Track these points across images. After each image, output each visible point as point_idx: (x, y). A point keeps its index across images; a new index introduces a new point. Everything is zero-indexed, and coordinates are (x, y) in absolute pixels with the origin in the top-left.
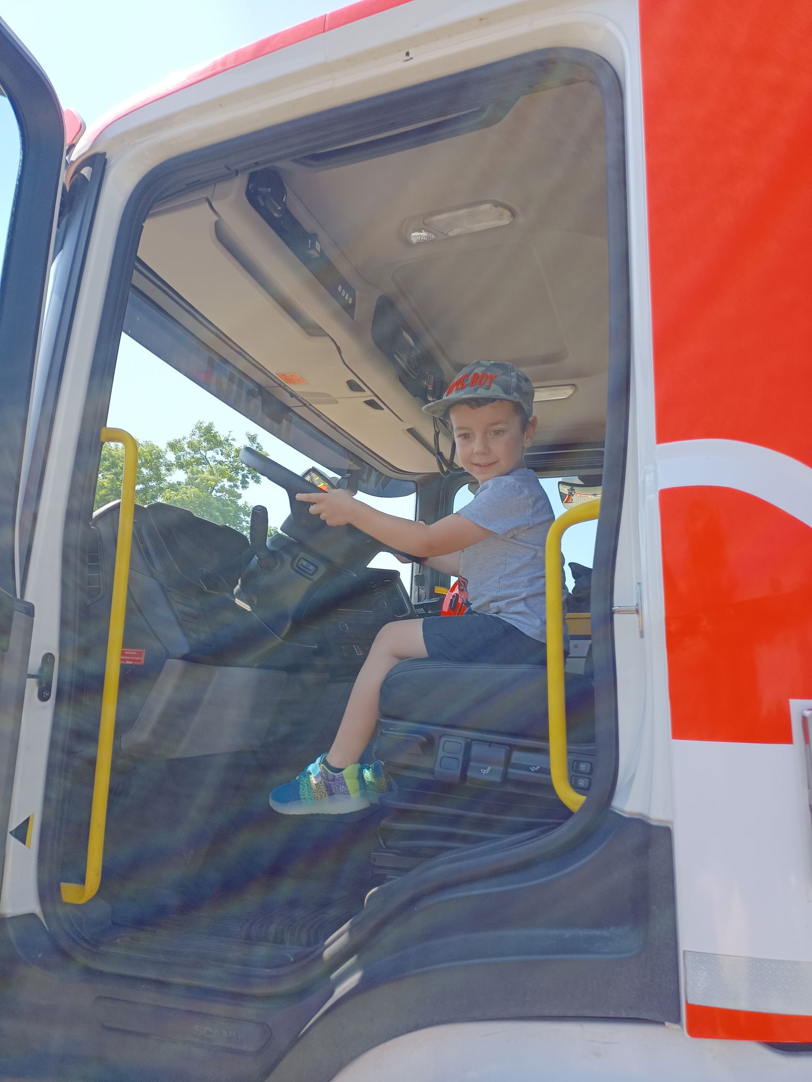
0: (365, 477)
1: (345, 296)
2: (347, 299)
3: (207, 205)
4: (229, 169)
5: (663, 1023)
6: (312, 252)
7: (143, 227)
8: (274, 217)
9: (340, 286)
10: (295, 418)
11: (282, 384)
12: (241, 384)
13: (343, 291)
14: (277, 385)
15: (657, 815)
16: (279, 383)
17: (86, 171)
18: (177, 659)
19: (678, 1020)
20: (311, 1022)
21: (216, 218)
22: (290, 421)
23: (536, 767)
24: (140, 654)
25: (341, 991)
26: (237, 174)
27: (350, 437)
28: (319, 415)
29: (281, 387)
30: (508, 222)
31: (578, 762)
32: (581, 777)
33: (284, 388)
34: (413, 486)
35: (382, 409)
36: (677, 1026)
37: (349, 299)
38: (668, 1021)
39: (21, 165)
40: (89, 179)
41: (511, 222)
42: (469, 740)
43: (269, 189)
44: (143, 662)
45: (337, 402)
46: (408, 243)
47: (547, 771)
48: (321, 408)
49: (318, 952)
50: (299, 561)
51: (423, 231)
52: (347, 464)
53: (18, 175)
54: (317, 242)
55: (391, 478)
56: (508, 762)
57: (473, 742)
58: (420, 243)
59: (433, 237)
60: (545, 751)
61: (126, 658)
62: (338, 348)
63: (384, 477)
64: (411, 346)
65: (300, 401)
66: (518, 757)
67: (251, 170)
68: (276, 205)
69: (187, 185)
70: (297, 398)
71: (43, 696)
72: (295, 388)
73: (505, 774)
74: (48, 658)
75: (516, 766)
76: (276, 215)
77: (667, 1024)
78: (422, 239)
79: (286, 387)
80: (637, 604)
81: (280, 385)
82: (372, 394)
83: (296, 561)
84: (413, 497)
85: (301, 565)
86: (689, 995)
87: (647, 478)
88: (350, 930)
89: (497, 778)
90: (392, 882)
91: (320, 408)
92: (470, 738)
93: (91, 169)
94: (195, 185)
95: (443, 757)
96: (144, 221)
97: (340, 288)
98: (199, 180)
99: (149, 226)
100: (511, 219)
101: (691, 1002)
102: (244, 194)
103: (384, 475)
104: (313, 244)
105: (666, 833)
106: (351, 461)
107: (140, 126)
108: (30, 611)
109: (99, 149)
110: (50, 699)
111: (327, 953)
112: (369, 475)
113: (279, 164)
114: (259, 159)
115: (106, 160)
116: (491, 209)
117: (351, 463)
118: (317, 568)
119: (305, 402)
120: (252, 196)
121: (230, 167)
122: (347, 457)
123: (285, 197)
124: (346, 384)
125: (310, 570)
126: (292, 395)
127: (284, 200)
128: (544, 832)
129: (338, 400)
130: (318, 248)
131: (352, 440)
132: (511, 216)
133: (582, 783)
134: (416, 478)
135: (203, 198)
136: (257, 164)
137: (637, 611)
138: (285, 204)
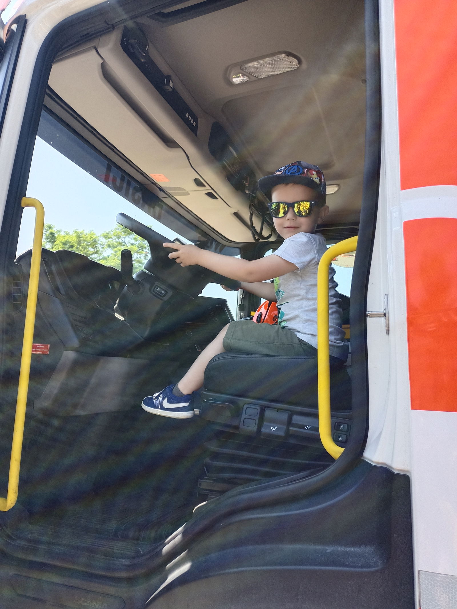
0: (209, 244)
1: (191, 121)
2: (192, 123)
3: (94, 52)
4: (108, 25)
6: (168, 87)
8: (141, 61)
9: (187, 113)
10: (164, 207)
11: (154, 182)
12: (129, 184)
13: (190, 117)
14: (151, 183)
15: (397, 466)
16: (151, 181)
17: (14, 27)
18: (72, 351)
21: (102, 61)
22: (161, 208)
23: (309, 426)
24: (46, 347)
25: (172, 577)
26: (114, 28)
28: (179, 204)
29: (153, 184)
30: (296, 68)
31: (339, 423)
32: (340, 434)
34: (238, 251)
35: (217, 199)
37: (193, 123)
40: (15, 31)
41: (298, 68)
42: (263, 407)
43: (136, 41)
44: (48, 353)
45: (189, 194)
46: (231, 83)
47: (317, 429)
48: (180, 198)
49: (158, 550)
50: (155, 287)
51: (240, 75)
52: (198, 235)
54: (170, 81)
55: (226, 246)
56: (289, 423)
57: (266, 408)
58: (239, 83)
59: (246, 78)
60: (316, 416)
61: (36, 349)
62: (187, 156)
63: (221, 245)
64: (235, 157)
65: (166, 193)
66: (297, 419)
67: (123, 26)
68: (141, 52)
69: (81, 37)
70: (164, 191)
72: (162, 184)
73: (288, 430)
75: (294, 425)
78: (240, 81)
79: (156, 184)
80: (385, 309)
82: (211, 188)
83: (154, 287)
85: (157, 291)
86: (422, 604)
87: (394, 215)
88: (183, 532)
89: (282, 433)
92: (264, 406)
93: (17, 25)
94: (86, 37)
95: (245, 418)
97: (187, 115)
98: (88, 34)
100: (298, 66)
102: (120, 44)
103: (221, 243)
104: (168, 83)
105: (406, 480)
106: (201, 234)
109: (22, 13)
111: (165, 549)
112: (212, 244)
113: (142, 20)
115: (26, 19)
116: (285, 57)
118: (167, 292)
119: (170, 195)
120: (125, 46)
121: (108, 23)
123: (147, 47)
124: (194, 181)
125: (162, 294)
126: (161, 189)
127: (147, 49)
128: (313, 474)
129: (189, 192)
130: (171, 84)
132: (298, 63)
133: (341, 438)
134: (240, 246)
135: (92, 46)
136: (126, 20)
137: (385, 315)
138: (147, 52)
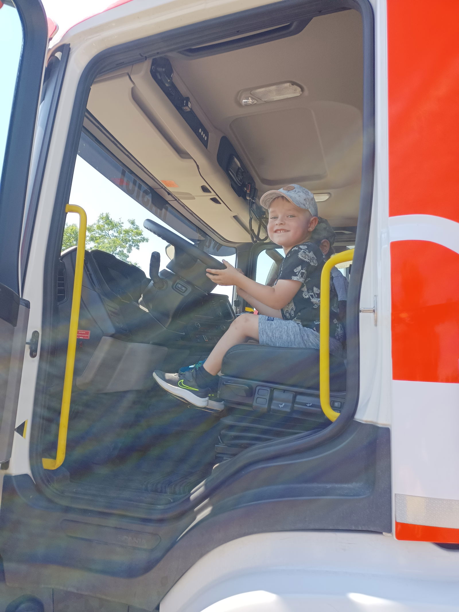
0: (207, 244)
1: (203, 136)
3: (127, 77)
4: (142, 56)
5: (381, 533)
6: (187, 108)
7: (90, 89)
8: (165, 85)
9: (200, 129)
10: (170, 208)
11: (163, 186)
12: (140, 187)
13: (202, 132)
14: (161, 188)
15: (381, 421)
16: (162, 186)
17: (58, 55)
18: (109, 336)
19: (390, 531)
20: (184, 533)
21: (132, 85)
22: (167, 209)
23: (310, 404)
24: (87, 333)
25: (200, 517)
26: (146, 59)
27: (200, 220)
28: (184, 206)
29: (163, 188)
30: (299, 95)
33: (165, 189)
34: (234, 250)
35: (220, 203)
36: (389, 535)
37: (205, 137)
38: (384, 532)
39: (22, 48)
40: (60, 59)
41: (301, 95)
42: (273, 389)
43: (164, 70)
44: (89, 338)
45: (194, 199)
46: (240, 105)
49: (187, 497)
51: (250, 98)
52: (198, 236)
53: (21, 53)
54: (189, 102)
55: (223, 245)
56: (294, 401)
57: (275, 390)
58: (247, 105)
59: (255, 102)
61: (79, 335)
62: (198, 166)
63: (218, 244)
64: (239, 167)
65: (173, 197)
66: (300, 398)
67: (154, 57)
68: (167, 78)
69: (117, 64)
70: (172, 195)
71: (33, 355)
72: (171, 189)
73: (293, 406)
74: (35, 333)
75: (298, 403)
76: (167, 85)
77: (384, 533)
78: (249, 103)
79: (166, 189)
80: (374, 307)
81: (162, 188)
82: (215, 194)
83: (175, 285)
84: (235, 255)
85: (179, 287)
86: (397, 517)
87: (383, 236)
88: (205, 485)
89: (288, 410)
90: (227, 461)
91: (184, 201)
93: (62, 53)
94: (120, 65)
95: (258, 398)
96: (91, 86)
97: (200, 131)
98: (124, 62)
99: (95, 89)
100: (301, 93)
101: (398, 521)
102: (149, 71)
104: (187, 105)
105: (387, 431)
106: (200, 234)
107: (90, 29)
108: (27, 305)
109: (66, 42)
110: (36, 357)
111: (192, 497)
112: (210, 243)
113: (170, 54)
114: (159, 51)
115: (70, 48)
116: (290, 86)
117: (200, 235)
118: (187, 289)
119: (176, 198)
120: (154, 74)
121: (142, 55)
122: (198, 231)
123: (172, 74)
124: (201, 188)
125: (183, 290)
126: (169, 194)
127: (172, 76)
128: (315, 432)
129: (195, 197)
130: (190, 105)
131: (201, 221)
132: (301, 91)
134: (236, 246)
135: (126, 73)
136: (158, 53)
137: (374, 311)
138: (172, 78)
